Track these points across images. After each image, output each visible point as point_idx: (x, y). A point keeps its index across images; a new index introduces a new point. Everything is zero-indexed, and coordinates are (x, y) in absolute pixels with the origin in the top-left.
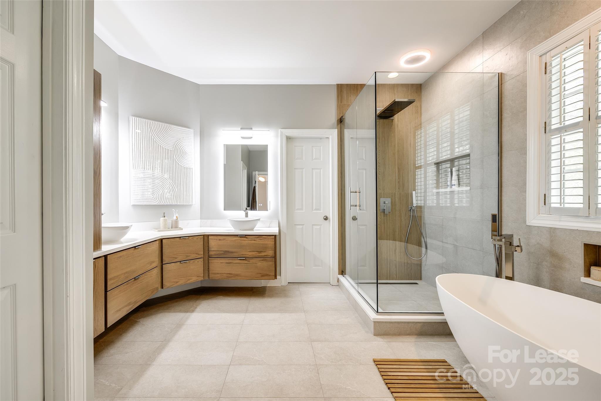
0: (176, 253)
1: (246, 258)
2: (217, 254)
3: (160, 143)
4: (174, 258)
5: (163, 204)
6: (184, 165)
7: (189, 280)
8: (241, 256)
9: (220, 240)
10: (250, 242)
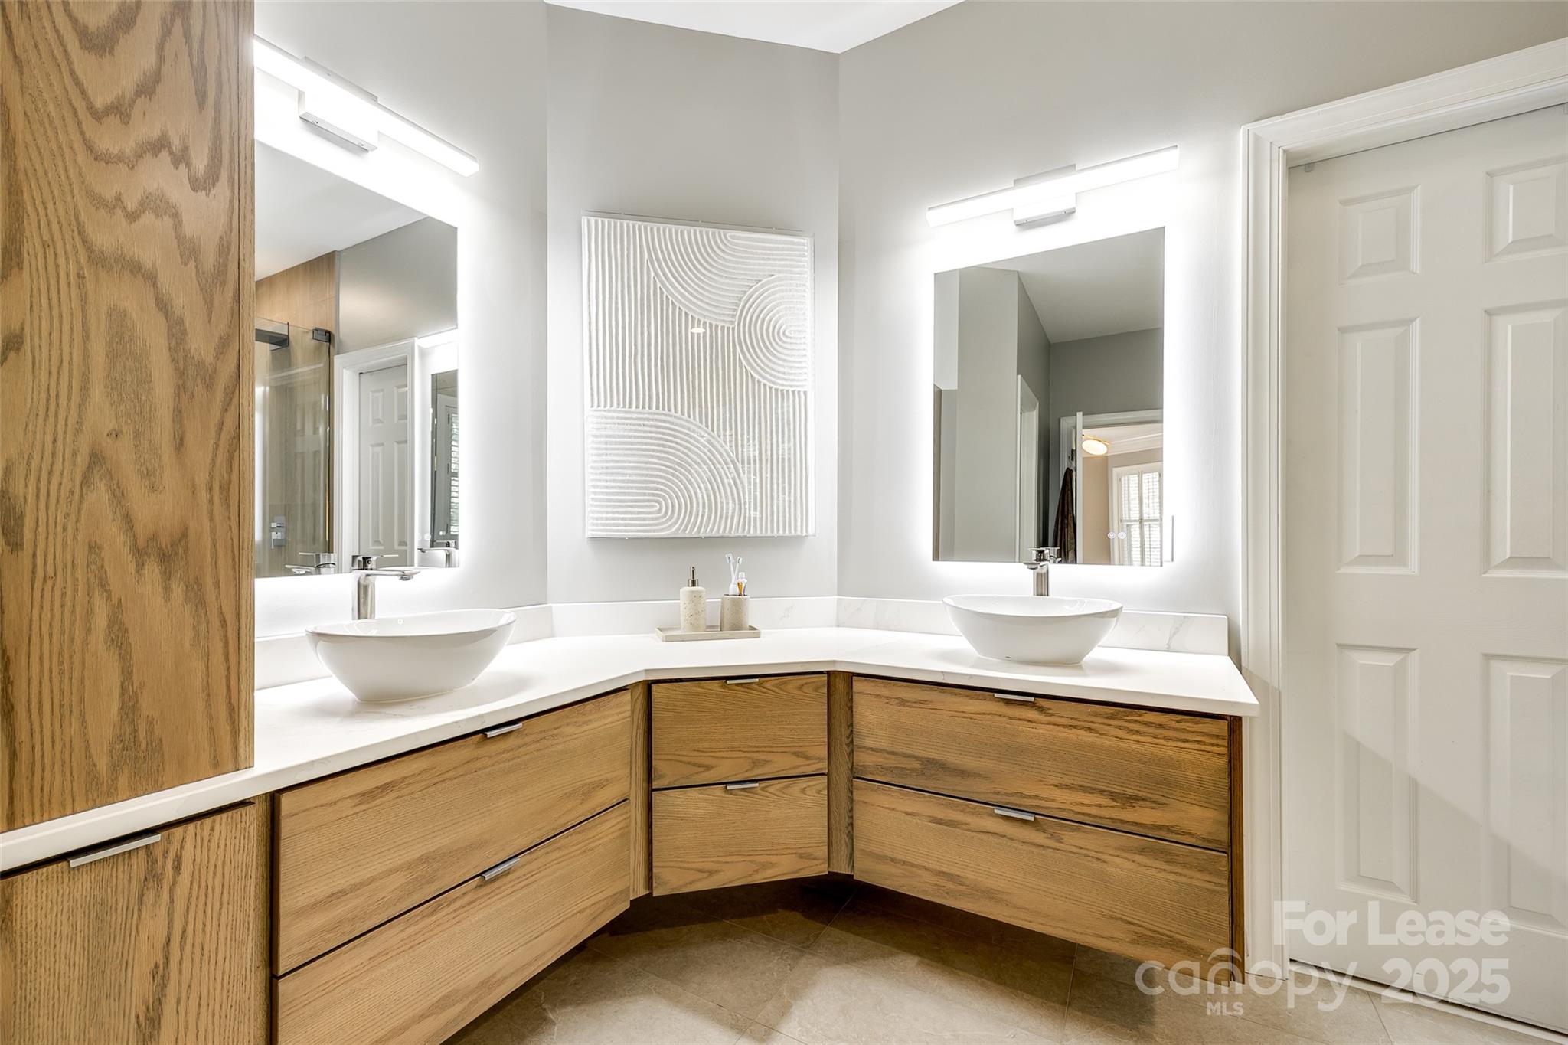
0: (706, 745)
1: (1038, 819)
2: (891, 770)
3: (686, 306)
4: (699, 766)
5: (694, 534)
6: (774, 383)
7: (764, 866)
8: (1014, 800)
9: (902, 702)
10: (1062, 733)
